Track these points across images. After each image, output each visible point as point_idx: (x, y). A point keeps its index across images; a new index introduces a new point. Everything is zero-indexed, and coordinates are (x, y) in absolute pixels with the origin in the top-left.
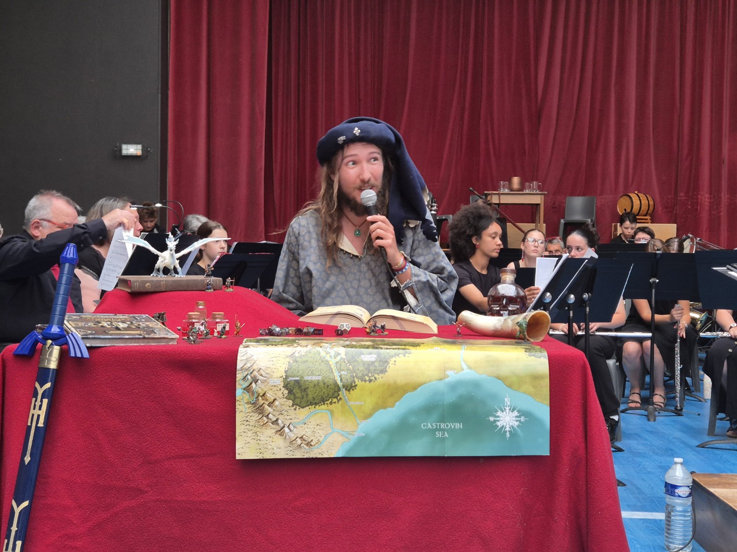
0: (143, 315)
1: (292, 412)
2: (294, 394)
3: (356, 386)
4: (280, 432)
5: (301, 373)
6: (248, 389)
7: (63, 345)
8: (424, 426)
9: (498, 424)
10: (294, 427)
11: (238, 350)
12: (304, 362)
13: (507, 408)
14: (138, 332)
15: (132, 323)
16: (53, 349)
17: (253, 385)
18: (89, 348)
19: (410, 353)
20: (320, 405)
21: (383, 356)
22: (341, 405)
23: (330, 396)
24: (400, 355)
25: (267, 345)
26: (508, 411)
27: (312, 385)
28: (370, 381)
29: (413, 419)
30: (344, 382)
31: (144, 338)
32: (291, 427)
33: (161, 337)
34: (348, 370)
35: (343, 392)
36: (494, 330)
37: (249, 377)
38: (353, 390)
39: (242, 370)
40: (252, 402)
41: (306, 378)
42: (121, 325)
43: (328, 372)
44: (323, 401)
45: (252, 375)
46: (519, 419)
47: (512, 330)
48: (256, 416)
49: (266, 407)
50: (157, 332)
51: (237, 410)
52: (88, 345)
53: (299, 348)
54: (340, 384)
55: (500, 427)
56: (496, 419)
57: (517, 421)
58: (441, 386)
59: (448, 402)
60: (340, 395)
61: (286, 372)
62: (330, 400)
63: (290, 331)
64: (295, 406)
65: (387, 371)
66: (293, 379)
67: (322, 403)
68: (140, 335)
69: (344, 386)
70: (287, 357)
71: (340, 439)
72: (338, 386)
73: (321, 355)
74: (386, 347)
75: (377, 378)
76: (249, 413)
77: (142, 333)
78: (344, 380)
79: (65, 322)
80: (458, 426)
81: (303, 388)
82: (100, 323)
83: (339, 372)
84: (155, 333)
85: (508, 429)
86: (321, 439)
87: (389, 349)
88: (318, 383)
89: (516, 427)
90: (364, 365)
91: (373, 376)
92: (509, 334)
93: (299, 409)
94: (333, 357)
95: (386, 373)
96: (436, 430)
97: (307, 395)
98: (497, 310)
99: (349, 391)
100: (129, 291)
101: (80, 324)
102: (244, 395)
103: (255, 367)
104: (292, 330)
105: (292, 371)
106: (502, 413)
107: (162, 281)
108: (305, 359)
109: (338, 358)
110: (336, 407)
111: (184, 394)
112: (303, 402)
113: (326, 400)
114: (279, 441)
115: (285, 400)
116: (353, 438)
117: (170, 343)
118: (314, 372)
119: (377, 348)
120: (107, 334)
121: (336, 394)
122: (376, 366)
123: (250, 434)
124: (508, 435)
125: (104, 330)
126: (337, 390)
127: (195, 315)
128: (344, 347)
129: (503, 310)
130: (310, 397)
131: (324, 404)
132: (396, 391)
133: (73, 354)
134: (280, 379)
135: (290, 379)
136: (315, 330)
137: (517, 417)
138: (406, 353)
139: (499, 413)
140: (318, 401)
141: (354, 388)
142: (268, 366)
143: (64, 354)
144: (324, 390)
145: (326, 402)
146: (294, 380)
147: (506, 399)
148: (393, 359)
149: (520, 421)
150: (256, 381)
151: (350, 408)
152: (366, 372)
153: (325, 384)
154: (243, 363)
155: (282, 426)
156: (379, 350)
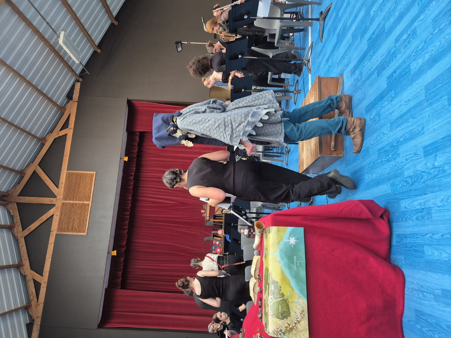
22: (289, 299)
23: (286, 303)
27: (282, 309)
28: (281, 288)
29: (293, 273)
41: (280, 311)
46: (292, 237)
58: (282, 262)
59: (287, 261)
65: (277, 281)
80: (295, 258)
89: (295, 238)
90: (275, 289)
94: (273, 300)
96: (296, 265)
104: (260, 309)
106: (290, 243)
116: (300, 295)
122: (276, 285)
123: (300, 334)
124: (297, 241)
130: (286, 310)
132: (284, 278)
135: (280, 317)
136: (260, 301)
138: (271, 274)
141: (283, 294)
147: (286, 241)
148: (273, 279)
151: (290, 296)
152: (278, 289)
153: (282, 304)
154: (274, 334)
155: (297, 321)
156: (270, 283)
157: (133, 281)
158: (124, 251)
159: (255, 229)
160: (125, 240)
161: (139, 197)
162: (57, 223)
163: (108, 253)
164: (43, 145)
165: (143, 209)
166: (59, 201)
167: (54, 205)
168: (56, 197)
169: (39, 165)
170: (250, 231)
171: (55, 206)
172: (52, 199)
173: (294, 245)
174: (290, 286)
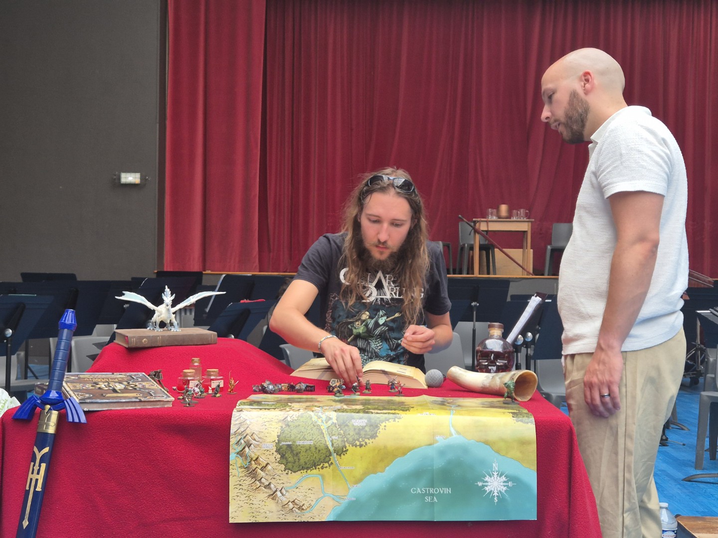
0: (139, 373)
1: (284, 477)
2: (286, 458)
3: (347, 450)
4: (273, 496)
5: (293, 437)
6: (241, 453)
7: (61, 409)
8: (413, 490)
9: (487, 488)
10: (286, 491)
11: (232, 414)
12: (296, 426)
13: (495, 474)
14: (134, 395)
15: (129, 383)
16: (51, 414)
17: (247, 449)
18: (85, 412)
19: (400, 418)
20: (311, 470)
21: (373, 421)
22: (333, 470)
23: (322, 460)
24: (390, 420)
25: (261, 409)
26: (495, 476)
27: (304, 449)
30: (335, 447)
31: (141, 401)
32: (283, 491)
33: (157, 399)
34: (339, 434)
35: (334, 457)
36: (482, 387)
37: (242, 441)
38: (344, 455)
39: (235, 434)
40: (245, 466)
41: (298, 443)
42: (119, 387)
43: (319, 437)
44: (314, 465)
45: (245, 440)
46: (507, 484)
47: (500, 388)
48: (249, 481)
49: (259, 471)
50: (153, 394)
51: (230, 474)
52: (86, 409)
53: (291, 412)
54: (331, 449)
55: (488, 492)
56: (484, 484)
57: (504, 486)
59: (437, 467)
60: (331, 459)
61: (278, 436)
62: (322, 465)
63: (283, 388)
64: (287, 471)
65: (377, 436)
66: (285, 443)
67: (314, 468)
68: (137, 398)
69: (335, 450)
70: (280, 421)
71: (332, 503)
72: (330, 450)
73: (313, 419)
74: (376, 411)
75: (368, 444)
76: (243, 477)
77: (138, 395)
78: (335, 445)
79: (64, 384)
80: (447, 491)
81: (295, 452)
82: (98, 384)
83: (331, 437)
84: (152, 395)
86: (313, 503)
87: (380, 413)
88: (310, 448)
89: (503, 492)
90: (355, 429)
91: (363, 441)
92: (496, 391)
93: (291, 473)
94: (325, 422)
95: (376, 438)
97: (299, 459)
98: (485, 365)
99: (340, 455)
100: (126, 346)
101: (79, 386)
102: (238, 459)
103: (248, 431)
104: (284, 386)
105: (284, 435)
106: (489, 478)
107: (159, 336)
108: (297, 424)
109: (330, 423)
110: (327, 471)
111: (179, 458)
112: (295, 467)
113: (318, 465)
114: (271, 505)
115: (277, 464)
116: (344, 502)
117: (166, 406)
118: (306, 437)
119: (367, 413)
120: (104, 397)
121: (327, 459)
122: (366, 431)
123: (242, 498)
125: (101, 393)
126: (328, 455)
127: (190, 373)
128: (335, 411)
129: (491, 366)
130: (302, 461)
131: (316, 469)
132: (386, 456)
133: (70, 420)
134: (273, 443)
135: (283, 443)
136: (307, 386)
137: (505, 482)
138: (396, 417)
140: (309, 466)
141: (345, 453)
142: (261, 430)
143: (62, 419)
144: (315, 455)
145: (317, 467)
146: (286, 445)
147: (494, 465)
148: (384, 424)
149: (507, 486)
151: (341, 472)
152: (356, 437)
153: (316, 448)
154: (237, 427)
155: (274, 489)
156: (370, 415)
174: (366, 474)
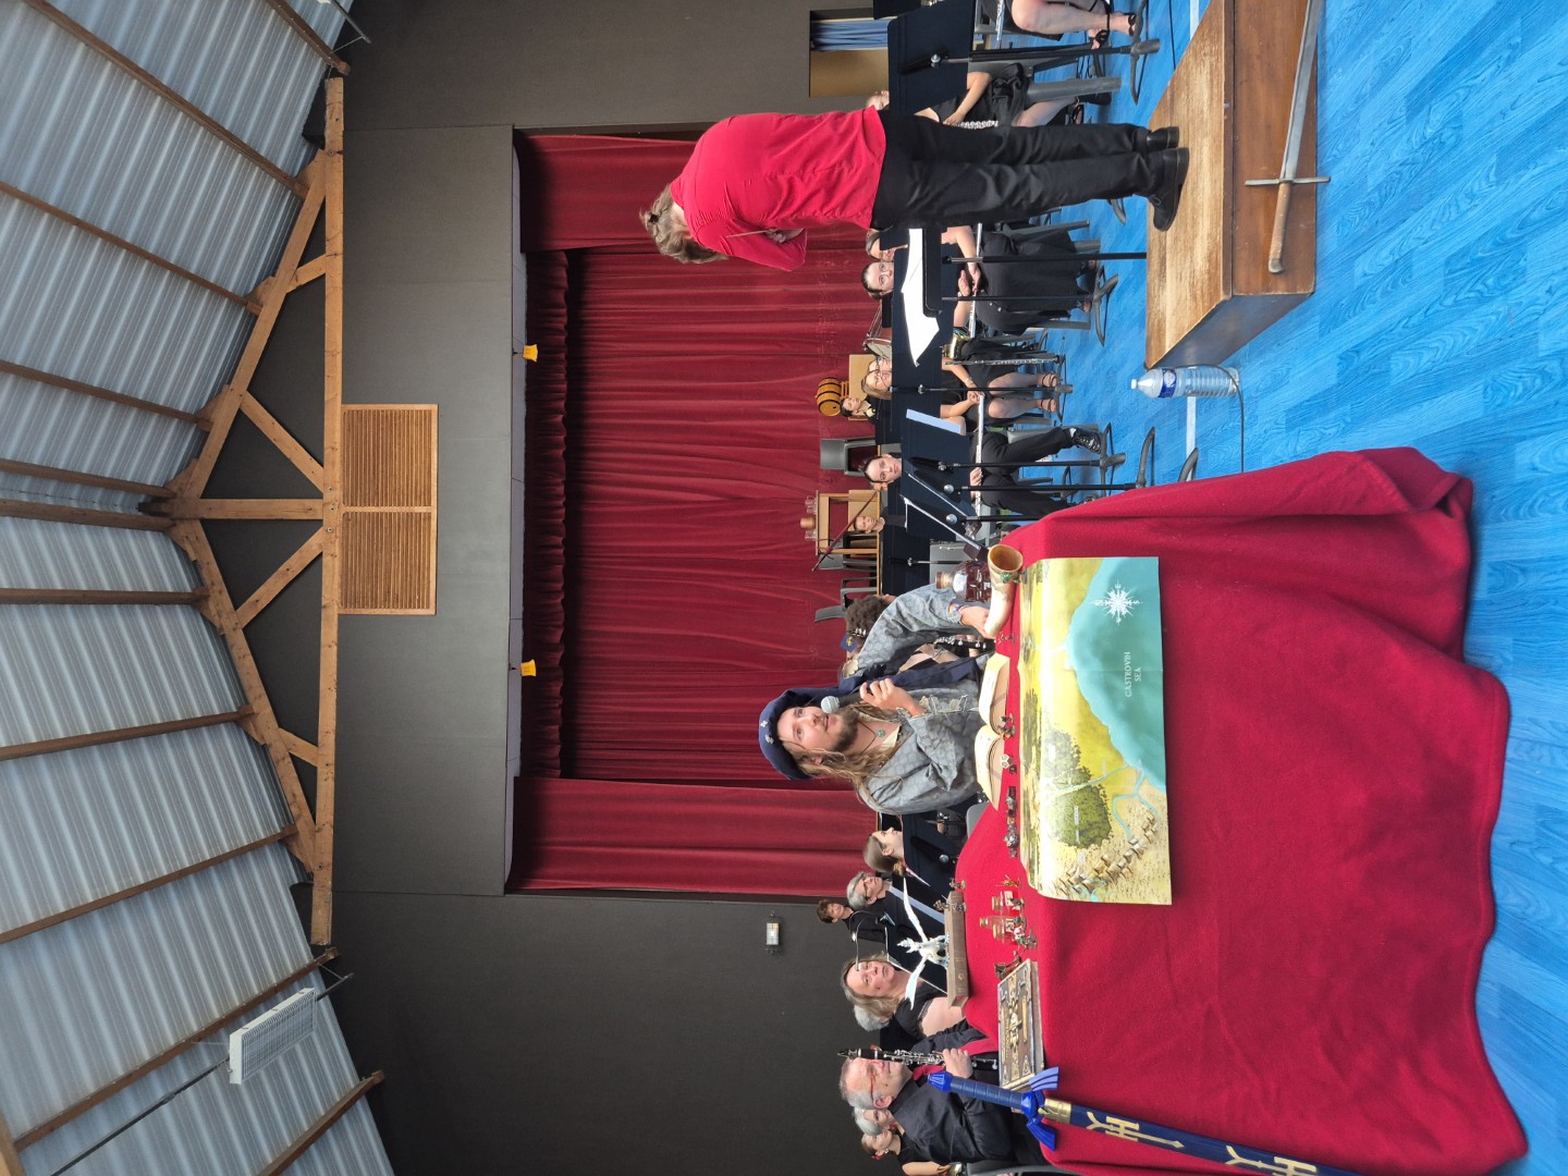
0: (999, 992)
1: (1116, 840)
2: (1095, 837)
3: (1084, 767)
4: (1139, 853)
5: (1070, 828)
6: (1090, 889)
7: (1044, 1094)
8: (1128, 694)
9: (1124, 613)
10: (1133, 838)
11: (1045, 896)
12: (1058, 824)
13: (1107, 603)
14: (1024, 1005)
15: (1011, 1008)
16: (1048, 1105)
17: (1085, 882)
20: (1107, 809)
21: (1050, 737)
22: (1107, 784)
23: (1096, 797)
24: (1048, 718)
25: (1038, 862)
26: (1110, 603)
27: (1084, 817)
28: (1078, 752)
29: (1121, 706)
30: (1081, 781)
31: (1032, 999)
32: (1133, 841)
33: (1029, 979)
34: (1066, 776)
35: (1092, 782)
37: (1077, 887)
38: (1089, 773)
39: (1069, 895)
40: (1105, 884)
41: (1077, 823)
42: (1016, 1021)
43: (1070, 799)
44: (1101, 806)
45: (1074, 883)
46: (1118, 590)
48: (1122, 880)
49: (1110, 869)
50: (1023, 982)
51: (1115, 902)
52: (1042, 1067)
54: (1082, 786)
55: (1127, 611)
56: (1118, 616)
57: (1120, 593)
58: (1083, 674)
59: (1101, 667)
60: (1095, 786)
61: (1070, 845)
62: (1102, 797)
63: (1012, 823)
64: (1109, 836)
65: (1067, 733)
66: (1078, 838)
67: (1105, 806)
68: (1028, 1003)
69: (1084, 782)
70: (1051, 842)
71: (1145, 786)
72: (1084, 788)
73: (1049, 804)
75: (1075, 744)
76: (1117, 888)
77: (1025, 1000)
78: (1078, 781)
80: (1127, 656)
81: (1088, 827)
82: (1013, 1045)
83: (1069, 786)
84: (1024, 985)
85: (1130, 603)
86: (1146, 808)
87: (1040, 728)
88: (1082, 810)
89: (1127, 593)
90: (1060, 758)
91: (1073, 749)
92: (1012, 580)
93: (1112, 832)
94: (1052, 791)
95: (1069, 734)
96: (1132, 680)
97: (1096, 823)
98: (982, 594)
99: (1090, 776)
101: (1015, 1068)
102: (1098, 893)
103: (1065, 879)
105: (1069, 839)
106: (1111, 609)
108: (1055, 823)
109: (1053, 785)
110: (1109, 790)
112: (1105, 828)
113: (1102, 801)
114: (1149, 855)
115: (1102, 847)
116: (1144, 772)
117: (1037, 970)
118: (1070, 814)
120: (1028, 1041)
121: (1095, 790)
122: (1062, 746)
123: (1142, 888)
124: (1137, 602)
125: (1024, 1044)
126: (1090, 789)
127: (997, 930)
129: (983, 588)
130: (1097, 819)
131: (1106, 803)
132: (1089, 722)
133: (1055, 1084)
134: (1078, 851)
135: (1078, 840)
136: (1010, 795)
137: (1116, 593)
138: (1046, 711)
139: (1113, 613)
140: (1103, 811)
141: (1087, 770)
142: (1063, 865)
144: (1091, 803)
145: (1104, 801)
146: (1079, 836)
147: (1097, 604)
148: (1053, 725)
149: (1121, 589)
150: (1080, 879)
151: (1109, 775)
152: (1068, 757)
153: (1083, 803)
154: (1060, 892)
155: (1132, 852)
156: (1043, 740)
157: (595, 752)
158: (558, 662)
159: (991, 570)
160: (558, 627)
161: (589, 486)
162: (337, 579)
163: (511, 668)
164: (251, 320)
165: (604, 525)
166: (332, 507)
167: (319, 523)
168: (319, 496)
169: (249, 390)
170: (971, 579)
171: (322, 525)
172: (308, 503)
173: (1125, 618)
174: (1110, 747)
